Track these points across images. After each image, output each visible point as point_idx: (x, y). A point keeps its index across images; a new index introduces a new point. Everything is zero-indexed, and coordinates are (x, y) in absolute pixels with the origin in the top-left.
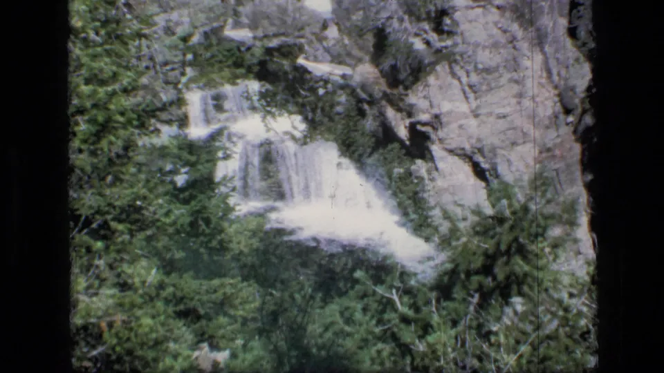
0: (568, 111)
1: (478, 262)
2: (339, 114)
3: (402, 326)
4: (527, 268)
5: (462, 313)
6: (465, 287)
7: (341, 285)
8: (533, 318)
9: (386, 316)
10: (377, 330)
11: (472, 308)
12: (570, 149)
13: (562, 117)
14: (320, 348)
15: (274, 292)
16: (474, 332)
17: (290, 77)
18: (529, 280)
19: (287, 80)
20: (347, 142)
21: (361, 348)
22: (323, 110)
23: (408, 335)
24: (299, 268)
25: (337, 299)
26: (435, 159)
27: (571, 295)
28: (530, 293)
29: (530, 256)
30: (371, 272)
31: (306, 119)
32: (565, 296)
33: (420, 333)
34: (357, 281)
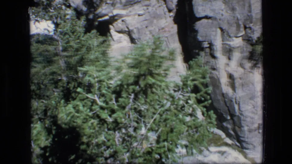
0: (170, 11)
1: (131, 80)
2: (68, 19)
3: (101, 111)
4: (153, 81)
5: (127, 103)
6: (127, 91)
7: (73, 95)
8: (158, 103)
9: (93, 108)
10: (90, 114)
11: (131, 100)
12: (172, 28)
13: (167, 13)
14: (65, 124)
15: (44, 101)
16: (133, 111)
17: (45, 3)
18: (155, 86)
19: (43, 5)
20: (73, 31)
21: (84, 123)
22: (61, 18)
23: (104, 115)
24: (54, 89)
25: (72, 102)
26: (113, 36)
27: (175, 91)
28: (157, 92)
29: (155, 75)
30: (86, 88)
31: (53, 23)
32: (172, 92)
33: (110, 113)
34: (79, 93)
